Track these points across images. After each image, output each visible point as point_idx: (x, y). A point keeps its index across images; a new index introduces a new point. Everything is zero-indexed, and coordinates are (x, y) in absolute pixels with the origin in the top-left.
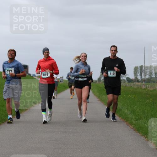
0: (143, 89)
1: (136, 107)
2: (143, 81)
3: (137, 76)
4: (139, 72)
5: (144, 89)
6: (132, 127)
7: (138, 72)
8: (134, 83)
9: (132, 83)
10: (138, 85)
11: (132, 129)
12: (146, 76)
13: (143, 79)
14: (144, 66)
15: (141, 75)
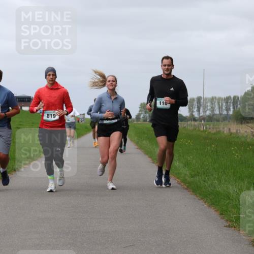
0: (201, 132)
1: (191, 157)
2: (202, 119)
3: (193, 112)
4: (196, 107)
5: (204, 131)
6: (186, 187)
7: (194, 106)
8: (189, 123)
9: (186, 123)
10: (195, 125)
11: (187, 189)
12: (206, 112)
13: (201, 116)
14: (202, 97)
15: (199, 111)
